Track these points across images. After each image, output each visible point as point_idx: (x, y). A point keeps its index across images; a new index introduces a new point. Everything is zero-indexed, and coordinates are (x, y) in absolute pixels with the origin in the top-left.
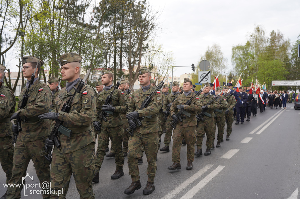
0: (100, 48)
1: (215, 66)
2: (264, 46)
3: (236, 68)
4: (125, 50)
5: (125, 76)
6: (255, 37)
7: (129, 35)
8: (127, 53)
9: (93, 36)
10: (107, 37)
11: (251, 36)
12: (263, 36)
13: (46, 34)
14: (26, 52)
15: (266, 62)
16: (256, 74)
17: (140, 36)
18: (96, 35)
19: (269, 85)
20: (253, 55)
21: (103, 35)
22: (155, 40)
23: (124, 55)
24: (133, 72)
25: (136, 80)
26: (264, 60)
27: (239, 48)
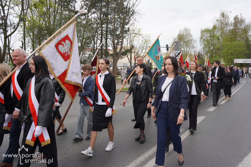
0: (89, 31)
1: (185, 47)
2: (228, 29)
3: (204, 48)
4: (109, 33)
5: (110, 55)
6: (220, 21)
7: (113, 21)
8: (111, 36)
9: (83, 21)
10: (95, 22)
11: (217, 20)
12: (227, 21)
13: (44, 20)
14: (27, 35)
15: (229, 43)
16: (221, 53)
17: (122, 21)
18: (86, 20)
19: (231, 62)
20: (219, 37)
21: (92, 21)
22: (135, 25)
23: (109, 37)
24: (116, 51)
25: (119, 58)
26: (228, 41)
27: (206, 31)
